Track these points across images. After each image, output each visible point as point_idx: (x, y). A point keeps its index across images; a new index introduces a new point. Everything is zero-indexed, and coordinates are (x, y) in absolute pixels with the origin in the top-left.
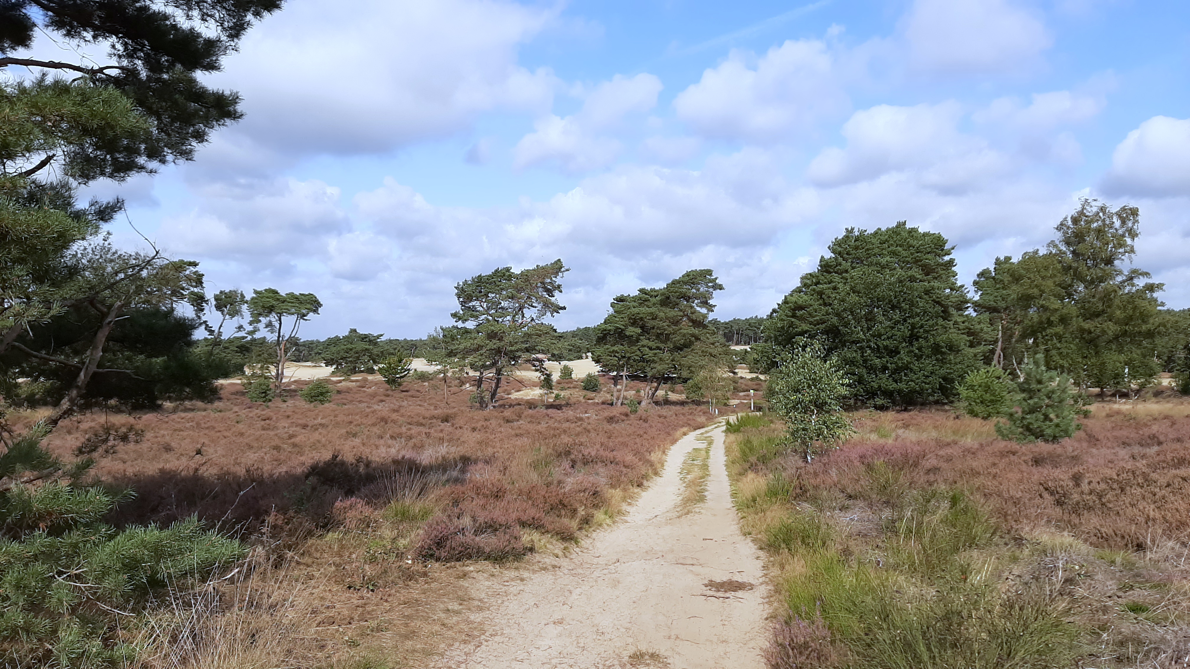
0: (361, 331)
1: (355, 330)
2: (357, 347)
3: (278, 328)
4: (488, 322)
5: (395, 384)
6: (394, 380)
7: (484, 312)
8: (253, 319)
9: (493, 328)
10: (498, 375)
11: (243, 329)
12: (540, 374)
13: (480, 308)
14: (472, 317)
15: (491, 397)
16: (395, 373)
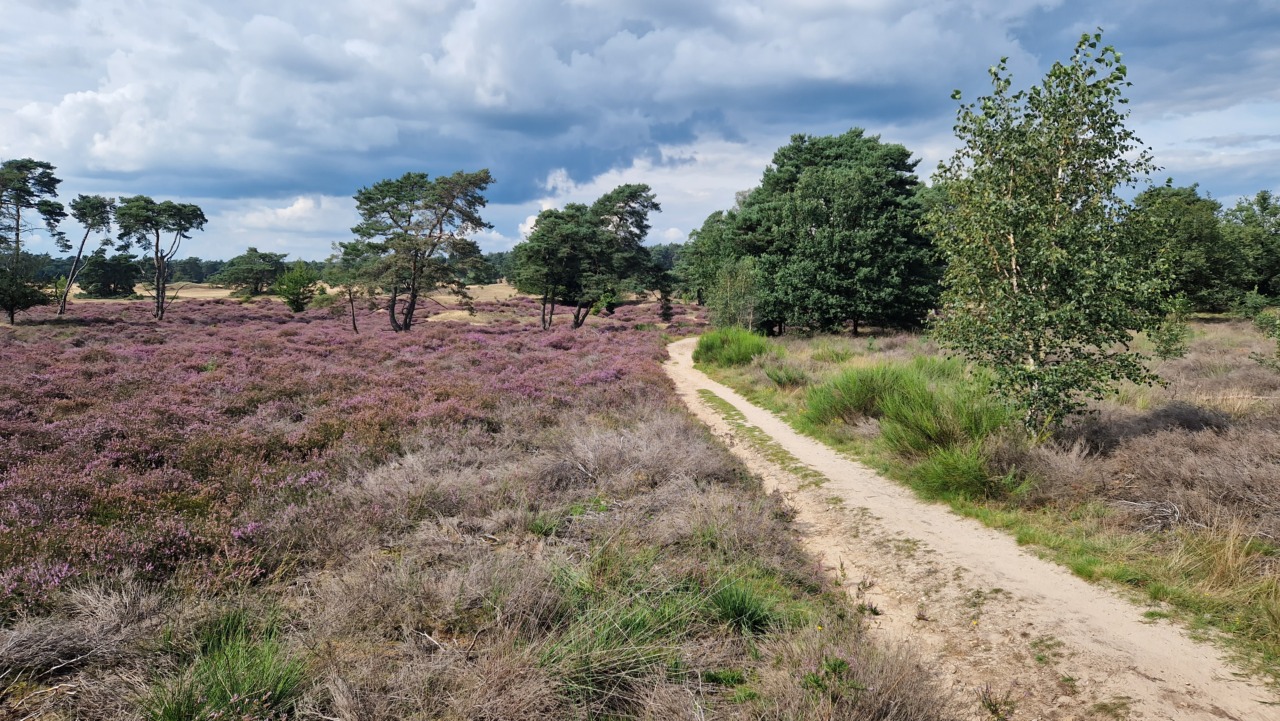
0: (261, 250)
1: (255, 250)
2: (257, 267)
3: (154, 243)
4: (399, 236)
5: (298, 305)
6: (297, 301)
7: (394, 225)
8: (122, 231)
9: (406, 243)
10: (414, 296)
11: (112, 244)
12: (460, 297)
13: (390, 221)
14: (378, 230)
15: (406, 320)
16: (298, 294)
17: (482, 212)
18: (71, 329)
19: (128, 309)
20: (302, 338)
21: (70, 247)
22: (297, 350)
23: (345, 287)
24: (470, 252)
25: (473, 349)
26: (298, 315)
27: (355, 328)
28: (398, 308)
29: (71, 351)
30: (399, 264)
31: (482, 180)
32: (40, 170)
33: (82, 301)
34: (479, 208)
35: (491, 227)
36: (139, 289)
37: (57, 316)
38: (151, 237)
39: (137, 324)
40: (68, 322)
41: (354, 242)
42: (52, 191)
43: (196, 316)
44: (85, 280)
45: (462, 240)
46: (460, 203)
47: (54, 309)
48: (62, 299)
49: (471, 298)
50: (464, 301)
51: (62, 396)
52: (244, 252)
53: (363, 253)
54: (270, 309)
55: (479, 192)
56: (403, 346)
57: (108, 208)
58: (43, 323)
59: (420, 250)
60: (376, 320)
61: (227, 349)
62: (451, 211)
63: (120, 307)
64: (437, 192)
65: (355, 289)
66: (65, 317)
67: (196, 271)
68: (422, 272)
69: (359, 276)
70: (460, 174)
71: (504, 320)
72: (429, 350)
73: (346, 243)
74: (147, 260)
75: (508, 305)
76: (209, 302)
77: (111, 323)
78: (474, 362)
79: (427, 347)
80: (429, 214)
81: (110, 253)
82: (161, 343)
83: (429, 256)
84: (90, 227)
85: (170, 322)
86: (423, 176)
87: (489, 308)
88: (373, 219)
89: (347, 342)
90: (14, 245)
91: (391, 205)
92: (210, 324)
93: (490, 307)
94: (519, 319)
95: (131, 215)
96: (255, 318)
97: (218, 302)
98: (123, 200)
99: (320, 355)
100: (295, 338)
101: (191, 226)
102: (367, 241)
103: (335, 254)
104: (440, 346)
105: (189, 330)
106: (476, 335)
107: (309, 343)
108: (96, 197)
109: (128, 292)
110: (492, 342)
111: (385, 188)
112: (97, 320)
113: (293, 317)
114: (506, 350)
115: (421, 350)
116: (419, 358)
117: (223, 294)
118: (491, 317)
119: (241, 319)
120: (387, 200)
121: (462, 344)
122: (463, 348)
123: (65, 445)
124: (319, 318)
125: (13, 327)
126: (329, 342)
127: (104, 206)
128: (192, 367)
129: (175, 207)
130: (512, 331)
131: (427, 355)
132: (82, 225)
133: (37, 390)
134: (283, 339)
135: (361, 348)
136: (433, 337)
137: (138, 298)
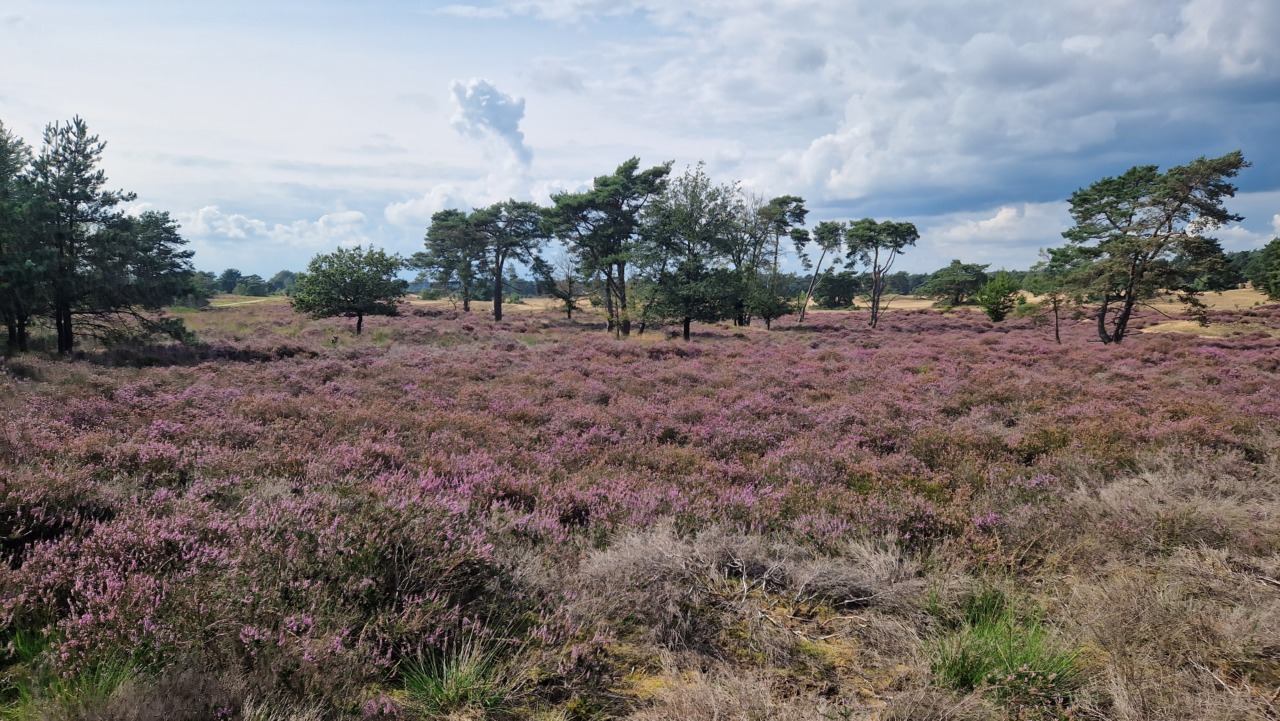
0: (964, 262)
1: (958, 262)
2: (960, 278)
3: (873, 260)
4: (1116, 237)
5: (997, 314)
6: (996, 311)
7: (1111, 226)
8: (850, 251)
9: (1125, 245)
10: (1129, 305)
11: (841, 262)
12: (1189, 305)
13: (1106, 222)
14: (1092, 233)
15: (1117, 331)
16: (998, 304)
17: (1227, 203)
18: (808, 334)
19: (848, 318)
20: (1004, 346)
21: (810, 266)
22: (1000, 358)
23: (1050, 295)
24: (1207, 251)
25: (1208, 365)
26: (996, 325)
27: (1058, 337)
28: (1109, 317)
29: (810, 352)
30: (1115, 268)
31: (1232, 164)
32: (794, 204)
33: (815, 312)
34: (1226, 199)
35: (1240, 219)
36: (857, 301)
37: (797, 324)
38: (872, 254)
39: (856, 331)
40: (806, 329)
41: (1063, 247)
42: (801, 221)
43: (903, 325)
44: (818, 294)
45: (1199, 237)
46: (1199, 194)
47: (796, 318)
48: (801, 309)
49: (1204, 307)
50: (1194, 309)
51: (810, 387)
52: (947, 264)
53: (1072, 259)
54: (968, 319)
55: (1225, 180)
56: (1117, 359)
57: (840, 232)
58: (788, 329)
59: (1141, 252)
60: (1080, 331)
61: (934, 354)
62: (1185, 205)
63: (843, 317)
64: (1169, 185)
65: (1061, 297)
66: (804, 324)
67: (904, 284)
68: (1142, 276)
69: (1067, 283)
70: (1201, 161)
71: (1247, 333)
72: (1149, 364)
73: (1055, 248)
74: (865, 275)
75: (1254, 315)
76: (913, 312)
77: (836, 330)
78: (1210, 380)
79: (1147, 360)
80: (1157, 211)
81: (839, 269)
82: (877, 348)
83: (1152, 258)
84: (827, 248)
85: (881, 330)
86: (1151, 169)
87: (1227, 318)
88: (1088, 221)
89: (1051, 352)
90: (773, 266)
91: (1109, 204)
92: (915, 332)
93: (1229, 316)
94: (1270, 332)
95: (857, 236)
96: (955, 328)
97: (921, 312)
98: (852, 224)
99: (1024, 364)
100: (997, 347)
101: (905, 242)
102: (1078, 245)
103: (1042, 261)
104: (1163, 360)
105: (899, 337)
106: (1212, 349)
107: (1011, 352)
108: (832, 223)
109: (848, 304)
110: (1233, 358)
111: (1106, 186)
112: (827, 328)
113: (992, 327)
114: (1255, 369)
115: (1140, 363)
116: (1138, 372)
117: (926, 304)
118: (1229, 329)
119: (943, 328)
120: (1106, 200)
121: (1191, 358)
122: (1195, 363)
123: (820, 426)
124: (1018, 328)
125: (770, 332)
126: (1031, 351)
127: (837, 230)
128: (908, 369)
129: (893, 226)
130: (1261, 346)
131: (1147, 370)
132: (821, 247)
133: (794, 382)
134: (986, 347)
135: (1068, 358)
136: (1154, 350)
137: (856, 309)
